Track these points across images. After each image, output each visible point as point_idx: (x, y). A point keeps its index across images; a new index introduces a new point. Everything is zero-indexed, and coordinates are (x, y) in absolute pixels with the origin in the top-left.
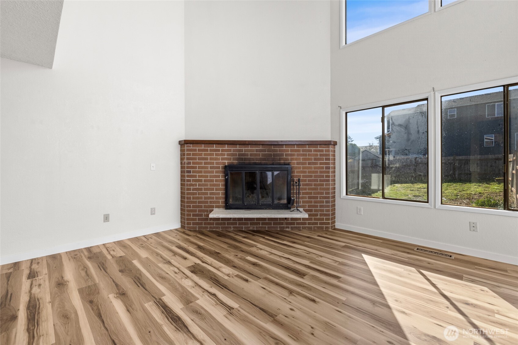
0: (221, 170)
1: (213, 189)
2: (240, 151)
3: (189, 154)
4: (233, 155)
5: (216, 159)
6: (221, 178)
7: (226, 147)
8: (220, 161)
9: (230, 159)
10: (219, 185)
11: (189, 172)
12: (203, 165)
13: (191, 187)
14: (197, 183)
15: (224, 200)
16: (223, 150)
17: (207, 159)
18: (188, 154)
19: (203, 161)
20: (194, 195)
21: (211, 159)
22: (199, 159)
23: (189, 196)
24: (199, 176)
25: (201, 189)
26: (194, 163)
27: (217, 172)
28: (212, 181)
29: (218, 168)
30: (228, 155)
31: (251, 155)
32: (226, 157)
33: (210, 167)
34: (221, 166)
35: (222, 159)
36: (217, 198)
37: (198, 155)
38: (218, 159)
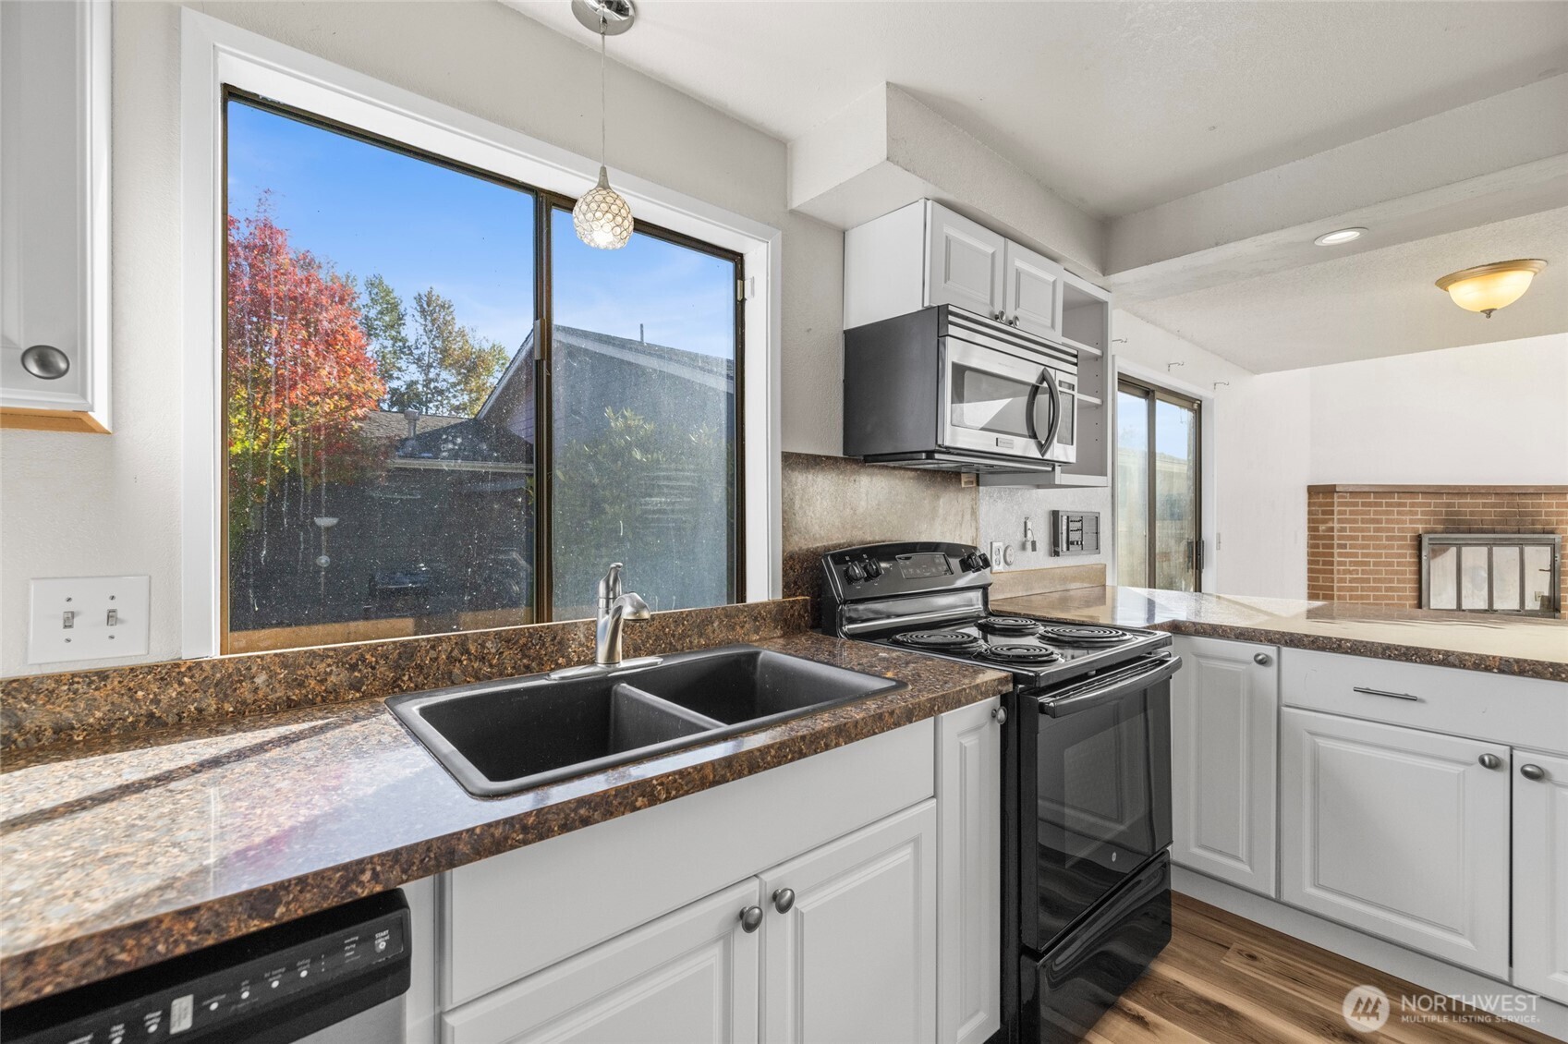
0: (1409, 542)
1: (1391, 581)
2: (1448, 505)
3: (1344, 513)
4: (1434, 513)
5: (1398, 522)
6: (1408, 559)
7: (1420, 499)
8: (1408, 525)
9: (1427, 522)
10: (1404, 573)
11: (1344, 546)
12: (1372, 534)
13: (1348, 576)
14: (1360, 568)
15: (1416, 602)
16: (1413, 505)
17: (1378, 521)
18: (1340, 513)
19: (1372, 526)
20: (1352, 591)
21: (1388, 521)
22: (1363, 521)
23: (1342, 593)
24: (1364, 555)
25: (1368, 580)
26: (1352, 530)
27: (1400, 547)
28: (1391, 564)
29: (1404, 538)
30: (1424, 513)
31: (1472, 513)
32: (1419, 517)
33: (1386, 536)
34: (1409, 535)
35: (1412, 522)
36: (1400, 598)
37: (1361, 514)
38: (1405, 522)
